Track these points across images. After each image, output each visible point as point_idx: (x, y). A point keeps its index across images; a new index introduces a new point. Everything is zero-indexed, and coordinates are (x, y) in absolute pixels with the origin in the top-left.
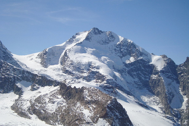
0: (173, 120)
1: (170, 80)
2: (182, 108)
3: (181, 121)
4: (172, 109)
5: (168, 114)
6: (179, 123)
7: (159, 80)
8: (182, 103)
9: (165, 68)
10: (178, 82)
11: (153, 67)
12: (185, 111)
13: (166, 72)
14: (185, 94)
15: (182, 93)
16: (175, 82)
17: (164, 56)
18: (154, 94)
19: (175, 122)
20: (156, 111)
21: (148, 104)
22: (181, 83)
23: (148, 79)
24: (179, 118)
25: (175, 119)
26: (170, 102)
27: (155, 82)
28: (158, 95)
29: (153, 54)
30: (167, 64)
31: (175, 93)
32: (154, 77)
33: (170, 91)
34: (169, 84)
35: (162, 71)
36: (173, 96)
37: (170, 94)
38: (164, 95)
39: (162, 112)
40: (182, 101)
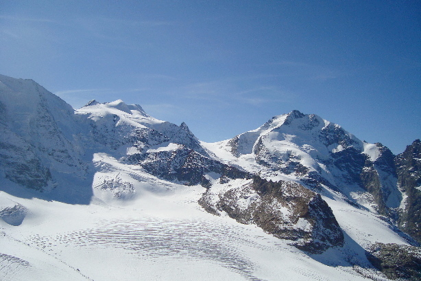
0: (388, 221)
1: (386, 174)
2: (401, 207)
3: (399, 223)
4: (388, 209)
5: (382, 214)
6: (397, 225)
7: (372, 174)
8: (400, 202)
9: (379, 158)
10: (396, 176)
11: (365, 157)
12: (404, 211)
13: (381, 164)
14: (404, 191)
15: (400, 189)
16: (391, 176)
17: (379, 145)
18: (366, 190)
19: (391, 224)
20: (368, 210)
21: (358, 202)
22: (400, 177)
23: (358, 172)
24: (397, 219)
25: (391, 220)
26: (386, 199)
27: (368, 176)
28: (371, 191)
29: (365, 141)
30: (383, 153)
31: (392, 190)
32: (366, 169)
33: (386, 186)
34: (385, 179)
35: (376, 163)
36: (389, 193)
37: (385, 190)
38: (378, 192)
39: (375, 212)
40: (400, 199)
